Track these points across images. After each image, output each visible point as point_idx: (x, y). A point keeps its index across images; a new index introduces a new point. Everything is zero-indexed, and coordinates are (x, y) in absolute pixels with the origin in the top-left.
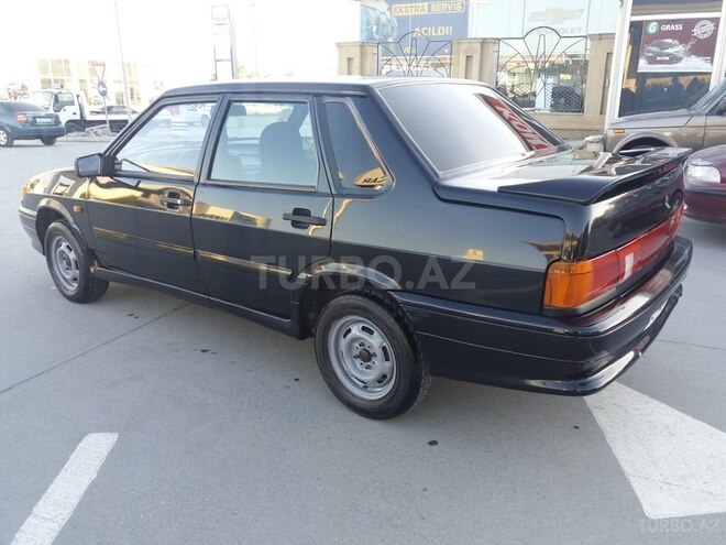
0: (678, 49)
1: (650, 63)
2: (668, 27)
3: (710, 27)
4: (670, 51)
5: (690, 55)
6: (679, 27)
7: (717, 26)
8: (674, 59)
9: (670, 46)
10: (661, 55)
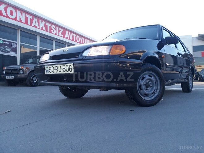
0: (8, 49)
1: (2, 52)
2: (5, 43)
3: (15, 45)
4: (7, 49)
5: (12, 51)
6: (8, 43)
7: (17, 45)
8: (8, 52)
9: (6, 48)
10: (4, 50)
